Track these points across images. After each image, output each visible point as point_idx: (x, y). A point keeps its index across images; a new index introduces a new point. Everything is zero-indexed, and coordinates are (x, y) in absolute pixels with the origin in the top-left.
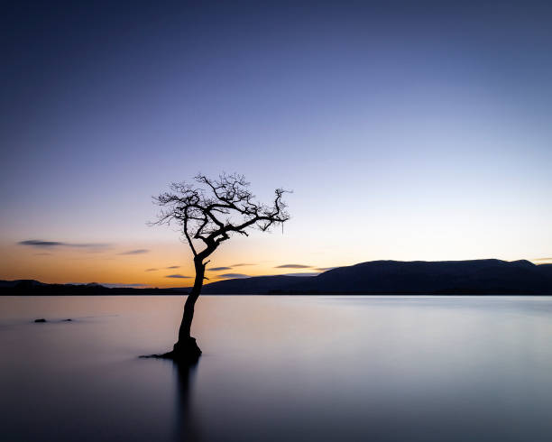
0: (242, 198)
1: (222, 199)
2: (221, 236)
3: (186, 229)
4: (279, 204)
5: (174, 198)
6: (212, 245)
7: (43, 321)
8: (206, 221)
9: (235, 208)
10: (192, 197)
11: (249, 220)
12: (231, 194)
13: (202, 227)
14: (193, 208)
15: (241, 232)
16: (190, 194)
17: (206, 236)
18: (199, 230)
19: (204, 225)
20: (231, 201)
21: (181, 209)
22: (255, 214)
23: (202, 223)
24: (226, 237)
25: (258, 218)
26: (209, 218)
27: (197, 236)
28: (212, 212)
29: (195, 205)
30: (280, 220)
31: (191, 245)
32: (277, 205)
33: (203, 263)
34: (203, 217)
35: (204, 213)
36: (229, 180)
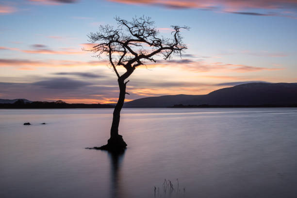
0: (149, 34)
1: (136, 35)
2: (136, 63)
3: (111, 59)
4: (177, 37)
5: (101, 37)
6: (130, 69)
7: (28, 124)
8: (125, 52)
9: (145, 41)
10: (114, 35)
11: (156, 50)
12: (142, 31)
13: (122, 57)
14: (115, 43)
15: (151, 60)
16: (112, 33)
17: (126, 63)
18: (121, 59)
19: (124, 55)
20: (142, 37)
21: (107, 45)
22: (160, 45)
23: (122, 54)
24: (140, 63)
25: (162, 48)
26: (127, 49)
27: (120, 64)
28: (129, 46)
29: (117, 41)
30: (178, 49)
31: (115, 70)
32: (176, 39)
33: (125, 83)
34: (123, 49)
35: (123, 47)
36: (140, 21)
